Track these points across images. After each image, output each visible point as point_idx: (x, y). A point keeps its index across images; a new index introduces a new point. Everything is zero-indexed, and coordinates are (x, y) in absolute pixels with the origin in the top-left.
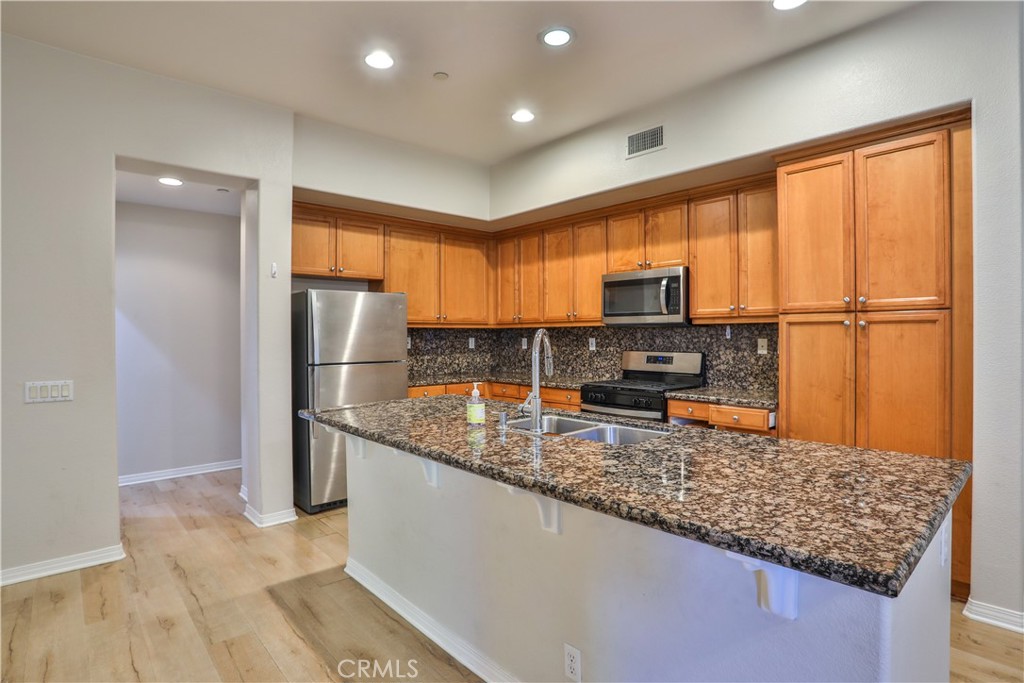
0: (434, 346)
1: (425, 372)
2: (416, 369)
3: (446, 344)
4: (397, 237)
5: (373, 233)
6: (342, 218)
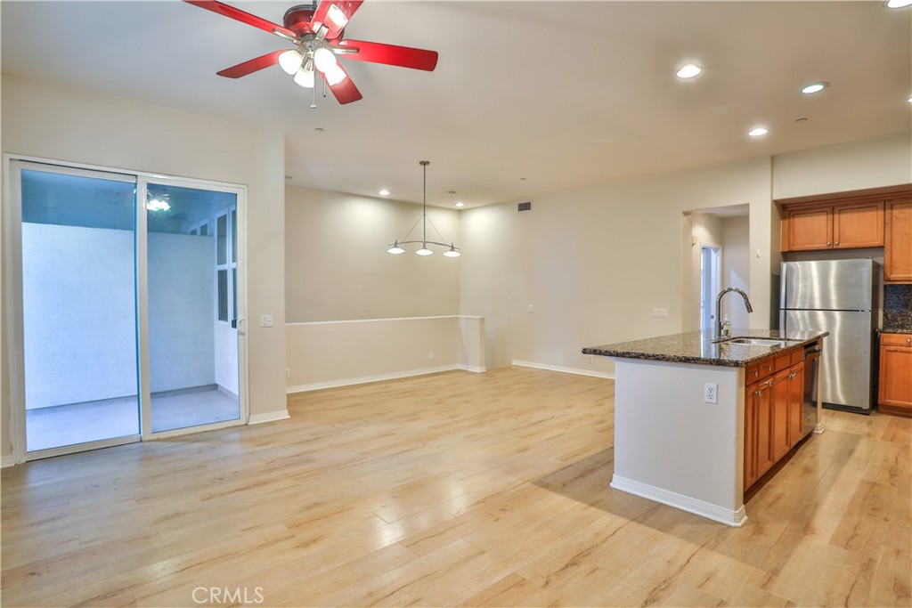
5: (871, 210)
6: (839, 206)
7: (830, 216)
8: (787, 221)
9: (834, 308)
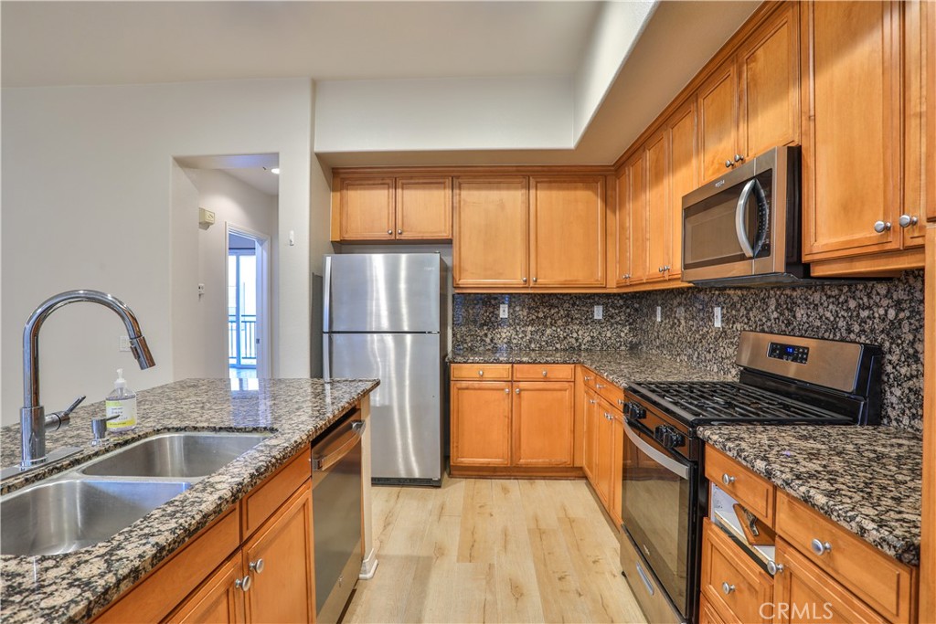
0: (541, 315)
1: (528, 346)
2: (515, 341)
3: (558, 313)
4: (469, 189)
5: (438, 188)
6: (403, 178)
7: (392, 191)
8: (338, 194)
9: (406, 329)
